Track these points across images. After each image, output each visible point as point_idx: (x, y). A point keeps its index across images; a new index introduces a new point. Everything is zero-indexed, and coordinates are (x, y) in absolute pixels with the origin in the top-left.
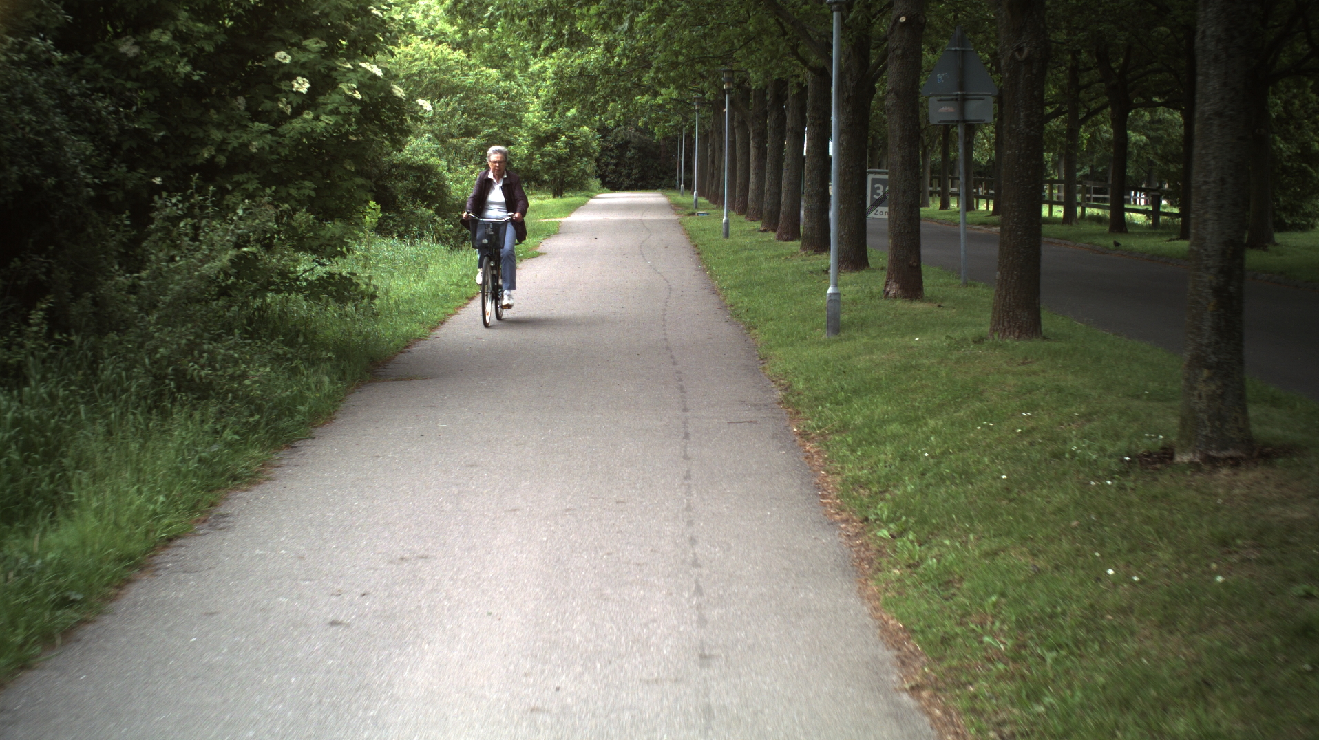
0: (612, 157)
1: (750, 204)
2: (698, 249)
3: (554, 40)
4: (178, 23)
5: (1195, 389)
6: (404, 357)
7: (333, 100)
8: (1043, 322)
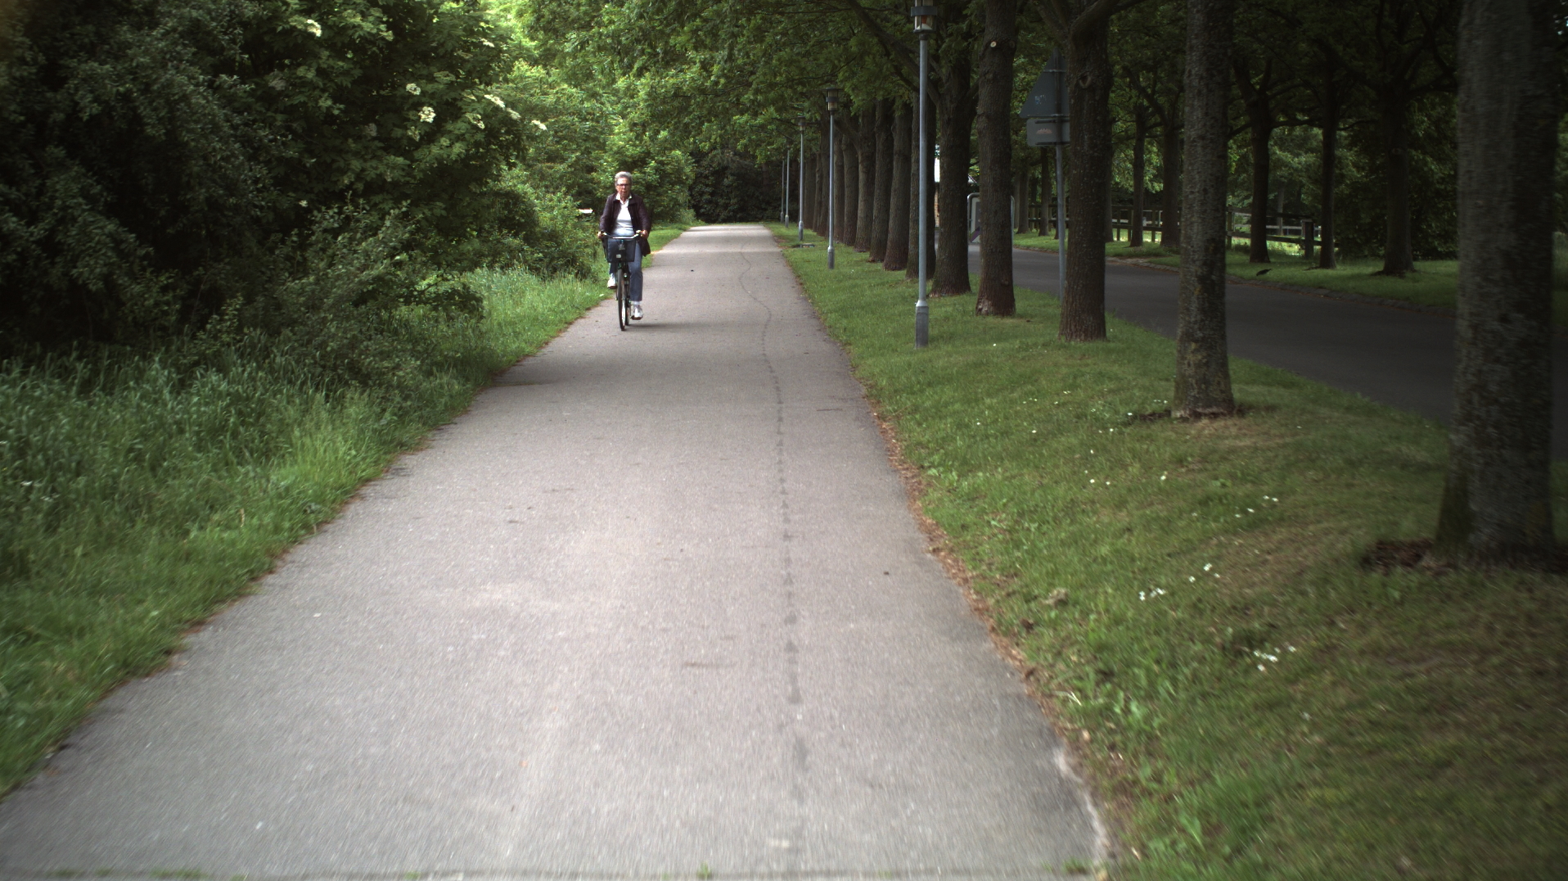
0: (707, 185)
1: (859, 234)
2: (801, 279)
3: (648, 60)
4: (321, 61)
5: (1186, 358)
6: (517, 369)
7: (460, 127)
8: (1108, 326)
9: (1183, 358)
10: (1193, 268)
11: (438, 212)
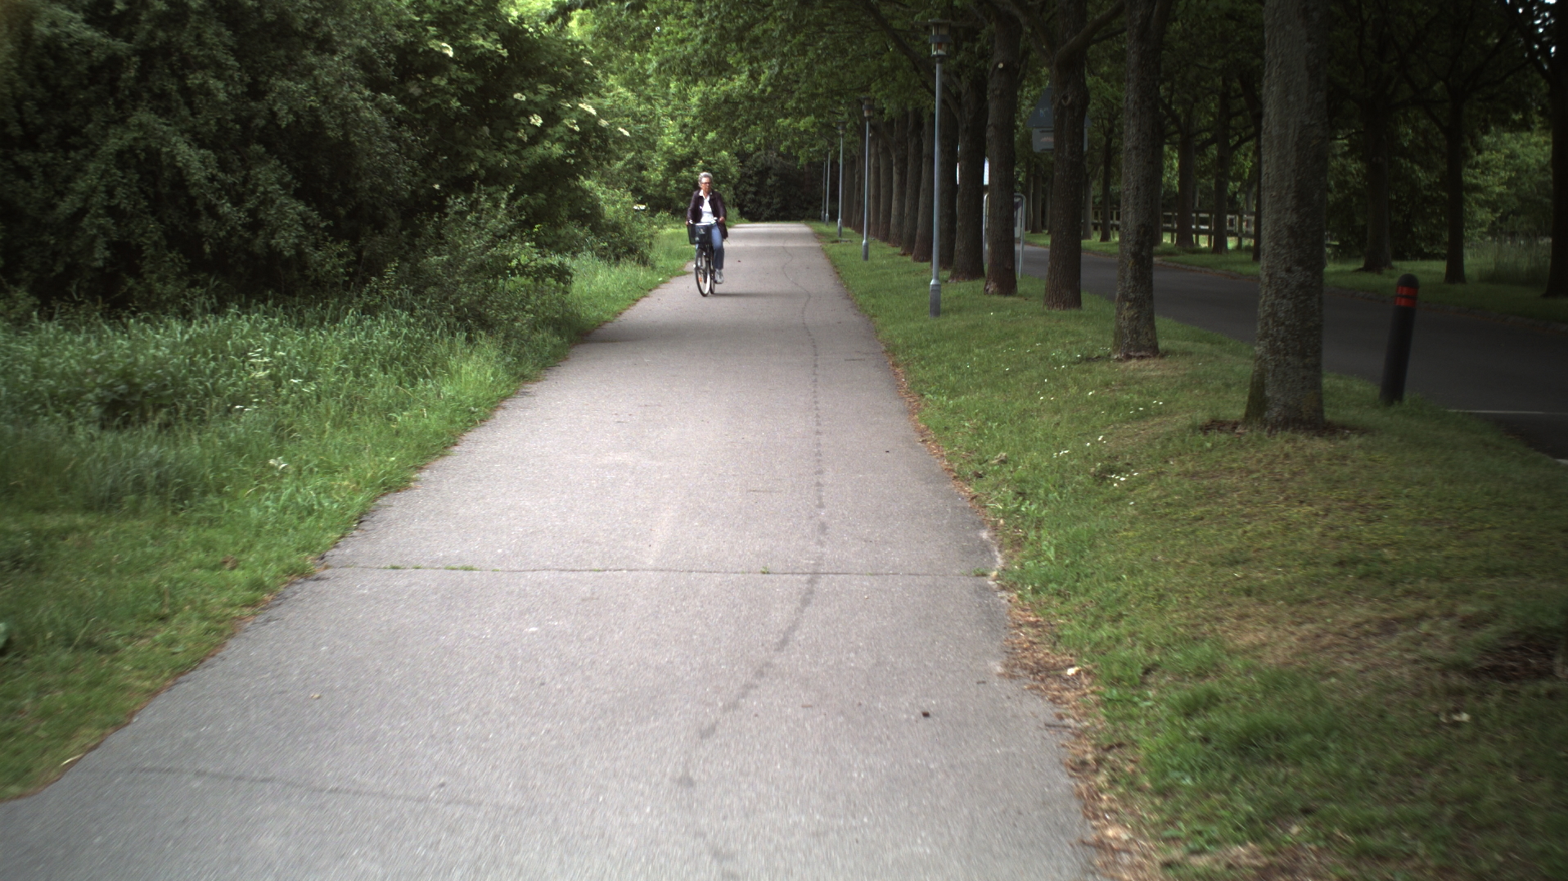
0: (751, 185)
7: (560, 129)
8: (1083, 300)
9: (1120, 314)
10: (1128, 247)
11: (539, 201)
